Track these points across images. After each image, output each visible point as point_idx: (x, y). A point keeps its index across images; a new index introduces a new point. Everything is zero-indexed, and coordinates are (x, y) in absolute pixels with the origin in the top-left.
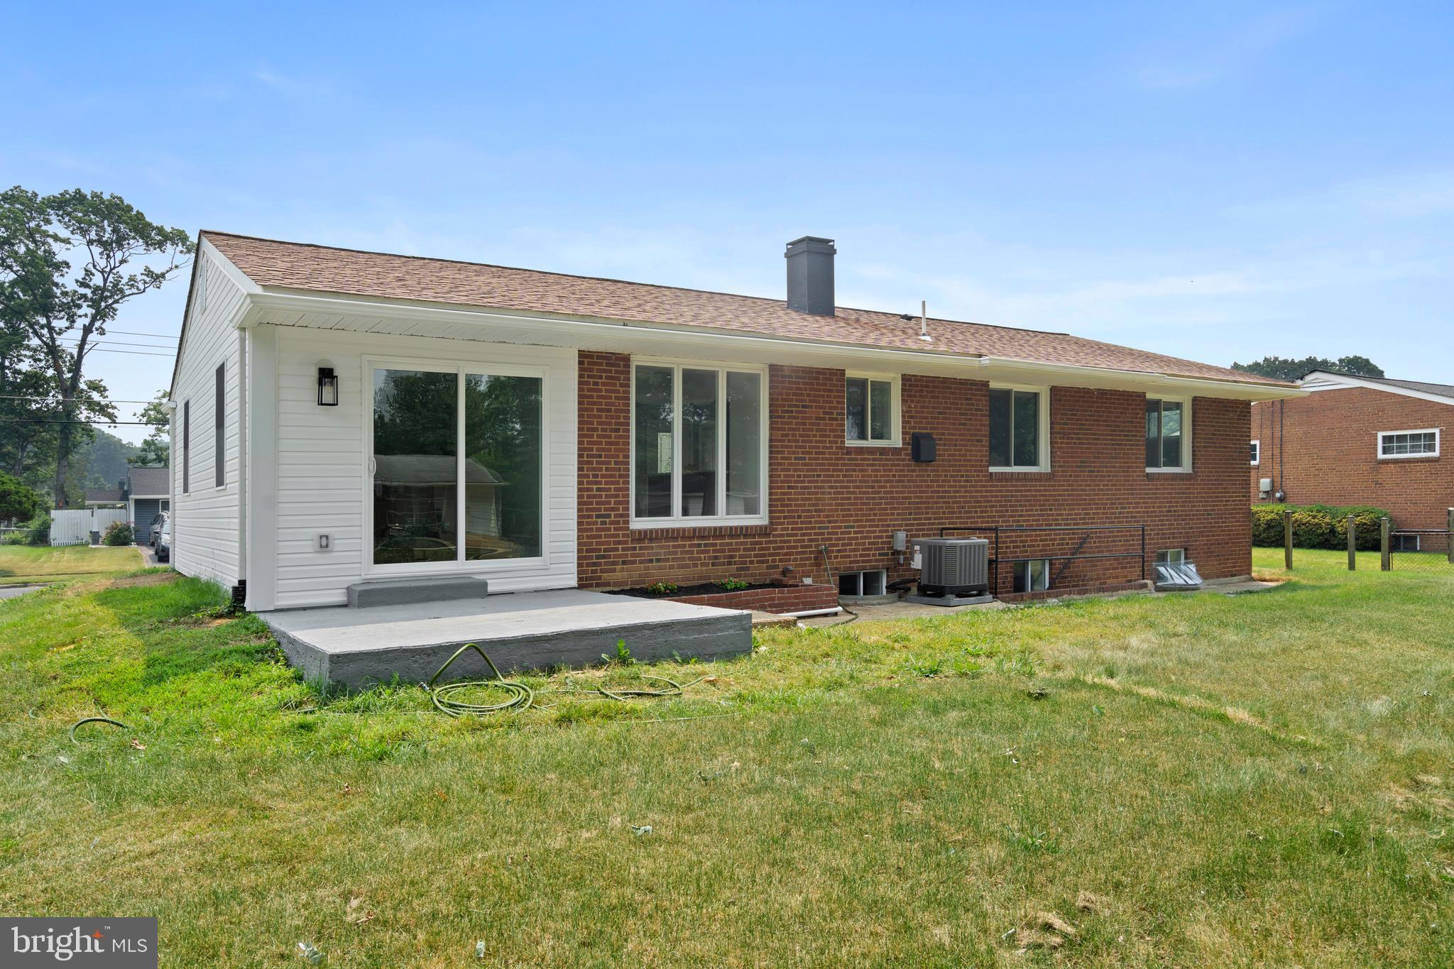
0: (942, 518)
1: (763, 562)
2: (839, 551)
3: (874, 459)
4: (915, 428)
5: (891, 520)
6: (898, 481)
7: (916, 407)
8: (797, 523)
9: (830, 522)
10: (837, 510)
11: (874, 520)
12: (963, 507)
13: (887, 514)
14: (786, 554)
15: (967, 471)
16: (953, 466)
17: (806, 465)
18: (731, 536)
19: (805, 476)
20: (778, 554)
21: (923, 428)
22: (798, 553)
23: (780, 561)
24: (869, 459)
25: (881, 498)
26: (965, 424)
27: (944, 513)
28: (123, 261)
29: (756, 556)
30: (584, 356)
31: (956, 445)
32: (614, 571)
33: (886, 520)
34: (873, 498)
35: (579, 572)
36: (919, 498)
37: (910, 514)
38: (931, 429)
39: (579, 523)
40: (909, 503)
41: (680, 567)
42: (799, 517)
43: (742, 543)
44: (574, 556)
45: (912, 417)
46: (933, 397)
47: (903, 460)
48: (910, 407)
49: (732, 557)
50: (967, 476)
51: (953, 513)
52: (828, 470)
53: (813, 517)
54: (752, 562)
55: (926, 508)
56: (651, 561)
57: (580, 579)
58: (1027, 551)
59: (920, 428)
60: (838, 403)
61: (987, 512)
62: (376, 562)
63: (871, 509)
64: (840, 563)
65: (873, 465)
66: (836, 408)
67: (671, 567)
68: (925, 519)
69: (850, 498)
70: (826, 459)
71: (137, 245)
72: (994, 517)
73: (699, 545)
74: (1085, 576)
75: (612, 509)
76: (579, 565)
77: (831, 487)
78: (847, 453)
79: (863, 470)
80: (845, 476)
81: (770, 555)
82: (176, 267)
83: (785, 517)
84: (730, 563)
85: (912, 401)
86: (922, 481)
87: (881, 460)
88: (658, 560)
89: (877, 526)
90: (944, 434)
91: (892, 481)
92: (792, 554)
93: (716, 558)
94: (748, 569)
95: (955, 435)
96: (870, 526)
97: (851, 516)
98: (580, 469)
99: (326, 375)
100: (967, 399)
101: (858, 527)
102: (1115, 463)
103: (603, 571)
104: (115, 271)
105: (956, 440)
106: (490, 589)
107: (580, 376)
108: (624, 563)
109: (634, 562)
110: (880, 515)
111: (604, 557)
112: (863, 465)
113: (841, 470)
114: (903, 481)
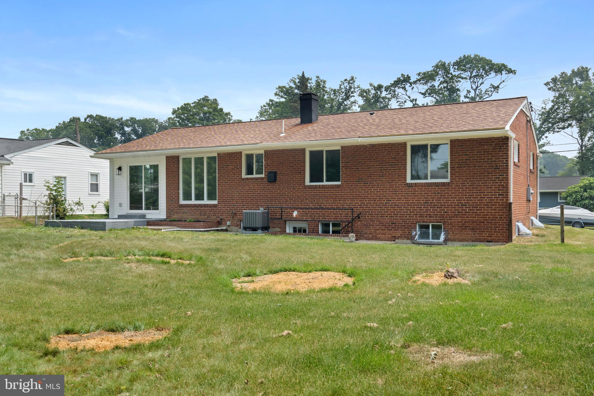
0: (282, 203)
1: (215, 215)
2: (240, 213)
3: (253, 182)
4: (270, 170)
5: (260, 203)
6: (263, 189)
7: (270, 162)
8: (225, 203)
9: (237, 203)
10: (239, 200)
11: (253, 203)
12: (292, 199)
13: (259, 201)
14: (222, 213)
15: (294, 185)
16: (287, 183)
17: (228, 184)
18: (205, 207)
19: (228, 188)
20: (220, 213)
21: (273, 169)
22: (226, 213)
23: (220, 215)
24: (251, 182)
25: (256, 196)
26: (292, 167)
27: (283, 201)
28: (482, 83)
29: (213, 213)
30: (167, 158)
31: (288, 175)
32: (174, 215)
33: (258, 203)
34: (253, 196)
35: (167, 215)
36: (272, 195)
37: (268, 201)
38: (277, 169)
39: (167, 202)
40: (267, 197)
41: (191, 215)
42: (226, 201)
43: (208, 209)
44: (165, 210)
45: (268, 166)
46: (278, 157)
47: (265, 182)
48: (267, 162)
49: (205, 213)
50: (293, 187)
51: (287, 201)
52: (236, 186)
53: (231, 202)
54: (211, 215)
55: (275, 199)
56: (183, 213)
57: (167, 217)
58: (326, 218)
59: (272, 170)
60: (239, 163)
61: (304, 201)
62: (130, 209)
63: (252, 199)
64: (240, 217)
65: (252, 184)
66: (239, 165)
67: (189, 215)
68: (274, 203)
69: (244, 196)
70: (235, 182)
71: (493, 74)
72: (308, 203)
73: (196, 209)
74: (362, 232)
75: (174, 198)
76: (167, 213)
77: (237, 192)
78: (243, 180)
79: (249, 186)
80: (242, 188)
81: (217, 213)
82: (503, 81)
83: (222, 202)
84: (205, 215)
85: (268, 160)
86: (273, 189)
87: (256, 182)
88: (185, 213)
89: (255, 205)
90: (282, 171)
91: (260, 189)
92: (224, 213)
93: (201, 213)
94: (210, 217)
95: (288, 171)
96: (252, 205)
97: (245, 201)
98: (167, 188)
99: (120, 169)
100: (294, 157)
101: (247, 205)
102: (383, 179)
103: (172, 215)
104: (479, 88)
105: (289, 173)
106: (146, 217)
107: (166, 163)
108: (177, 213)
109: (179, 213)
110: (256, 201)
111: (172, 211)
112: (249, 184)
113: (241, 186)
114: (265, 189)
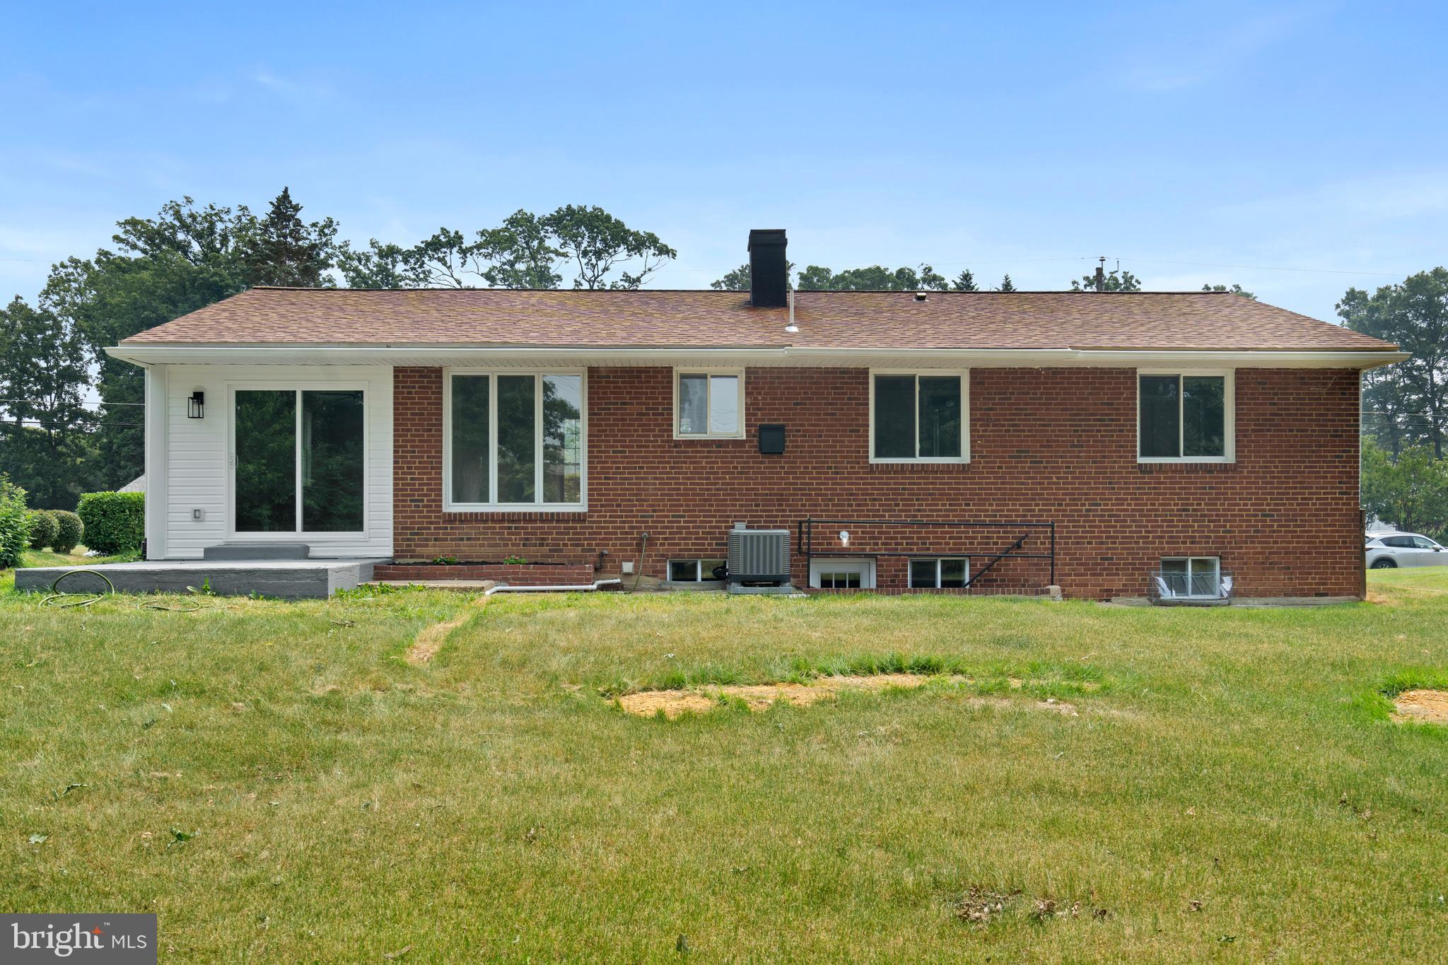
0: (801, 511)
1: (577, 545)
2: (666, 539)
3: (709, 452)
4: (764, 420)
5: (731, 511)
6: (741, 473)
7: (763, 399)
8: (616, 511)
9: (654, 511)
10: (663, 500)
11: (710, 511)
12: (830, 500)
13: (728, 505)
14: (603, 539)
15: (836, 462)
16: (815, 457)
17: (626, 457)
18: (542, 521)
19: (624, 468)
20: (595, 539)
21: (775, 420)
22: (616, 539)
23: (597, 545)
24: (704, 452)
25: (718, 490)
26: (833, 414)
27: (803, 505)
28: (606, 269)
29: (569, 539)
30: (398, 371)
31: (820, 436)
32: (427, 546)
33: (726, 511)
34: (708, 489)
35: (395, 546)
36: (769, 489)
37: (757, 505)
38: (784, 420)
39: (395, 506)
40: (755, 495)
41: (489, 546)
42: (619, 506)
43: (554, 528)
44: (391, 532)
45: (759, 409)
46: (787, 388)
47: (747, 452)
48: (756, 399)
49: (543, 539)
50: (836, 468)
51: (816, 505)
52: (652, 462)
53: (635, 506)
54: (565, 545)
55: (778, 500)
56: (462, 539)
57: (396, 551)
58: (929, 549)
59: (769, 420)
60: (664, 398)
61: (867, 505)
62: (238, 530)
63: (706, 500)
64: (667, 550)
65: (707, 457)
66: (662, 404)
67: (483, 545)
68: (777, 511)
69: (678, 489)
70: (651, 452)
72: (878, 511)
73: (510, 528)
74: (1026, 580)
75: (426, 495)
76: (395, 540)
77: (656, 479)
78: (676, 446)
79: (695, 463)
80: (672, 468)
81: (585, 539)
82: (650, 270)
83: (602, 506)
84: (541, 545)
85: (759, 394)
86: (772, 473)
87: (719, 452)
88: (469, 539)
89: (714, 516)
90: (802, 425)
91: (733, 473)
92: (611, 539)
93: (527, 539)
94: (561, 551)
95: (820, 425)
96: (704, 516)
97: (682, 506)
98: (395, 462)
99: (198, 397)
100: (836, 388)
101: (689, 516)
102: (1080, 452)
103: (416, 546)
104: (599, 279)
105: (822, 431)
106: (311, 554)
107: (396, 387)
108: (436, 540)
109: (446, 540)
110: (717, 505)
111: (417, 534)
112: (696, 457)
113: (669, 463)
114: (747, 473)
